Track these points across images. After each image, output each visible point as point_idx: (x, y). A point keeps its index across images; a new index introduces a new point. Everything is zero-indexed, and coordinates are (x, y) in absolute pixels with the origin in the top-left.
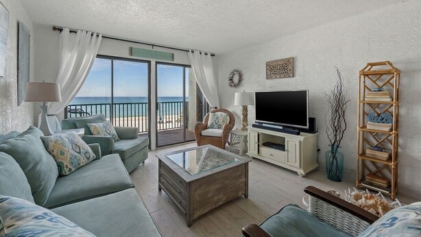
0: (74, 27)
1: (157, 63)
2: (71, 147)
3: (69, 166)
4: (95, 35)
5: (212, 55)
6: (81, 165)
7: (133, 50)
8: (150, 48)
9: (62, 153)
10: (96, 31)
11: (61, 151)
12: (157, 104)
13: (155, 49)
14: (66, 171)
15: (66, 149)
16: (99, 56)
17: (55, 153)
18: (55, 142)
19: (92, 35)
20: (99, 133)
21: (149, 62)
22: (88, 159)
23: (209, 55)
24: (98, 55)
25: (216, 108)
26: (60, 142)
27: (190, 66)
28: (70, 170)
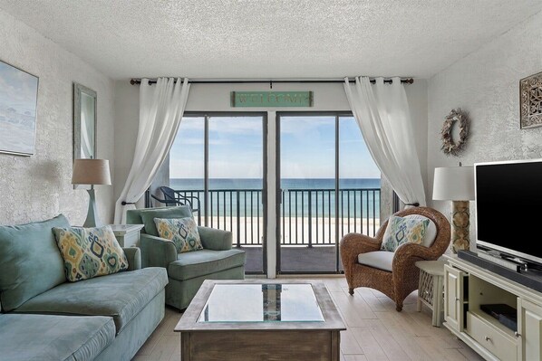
0: (153, 76)
1: (279, 114)
2: (89, 246)
3: (78, 271)
4: (179, 82)
5: (404, 81)
6: (98, 272)
7: (237, 95)
8: (266, 88)
9: (73, 252)
10: (179, 75)
11: (72, 249)
12: (279, 191)
13: (276, 87)
14: (73, 276)
15: (80, 248)
16: (187, 114)
17: (64, 250)
18: (68, 237)
19: (175, 82)
20: (166, 234)
21: (265, 114)
22: (113, 266)
23: (397, 81)
24: (185, 112)
25: (416, 205)
26: (75, 237)
27: (349, 113)
28: (78, 276)
